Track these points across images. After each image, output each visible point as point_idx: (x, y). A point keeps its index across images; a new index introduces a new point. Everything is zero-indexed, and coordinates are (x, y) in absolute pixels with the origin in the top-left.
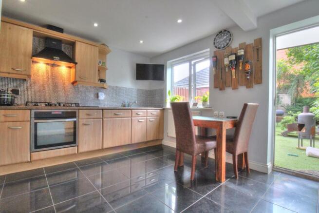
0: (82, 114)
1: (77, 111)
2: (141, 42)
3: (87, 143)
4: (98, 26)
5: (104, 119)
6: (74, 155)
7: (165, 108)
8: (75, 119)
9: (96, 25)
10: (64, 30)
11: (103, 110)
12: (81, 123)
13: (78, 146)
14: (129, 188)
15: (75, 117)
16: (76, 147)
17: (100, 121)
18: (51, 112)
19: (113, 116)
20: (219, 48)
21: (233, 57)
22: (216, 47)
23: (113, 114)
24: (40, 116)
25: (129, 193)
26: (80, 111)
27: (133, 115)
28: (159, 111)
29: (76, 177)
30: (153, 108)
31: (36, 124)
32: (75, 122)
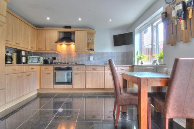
0: (75, 68)
1: (72, 67)
2: (110, 20)
3: (78, 84)
4: (81, 19)
5: (87, 72)
6: (70, 89)
7: (134, 65)
8: (71, 71)
9: (80, 19)
10: (71, 27)
11: (86, 66)
12: (74, 73)
13: (73, 85)
14: (104, 116)
15: (71, 70)
16: (72, 85)
17: (84, 72)
18: (61, 67)
19: (92, 70)
20: (170, 3)
21: (180, 7)
22: (167, 3)
23: (92, 69)
24: (57, 69)
25: (103, 119)
26: (74, 67)
27: (106, 70)
28: (128, 67)
29: (72, 101)
30: (124, 65)
31: (55, 72)
32: (71, 72)
